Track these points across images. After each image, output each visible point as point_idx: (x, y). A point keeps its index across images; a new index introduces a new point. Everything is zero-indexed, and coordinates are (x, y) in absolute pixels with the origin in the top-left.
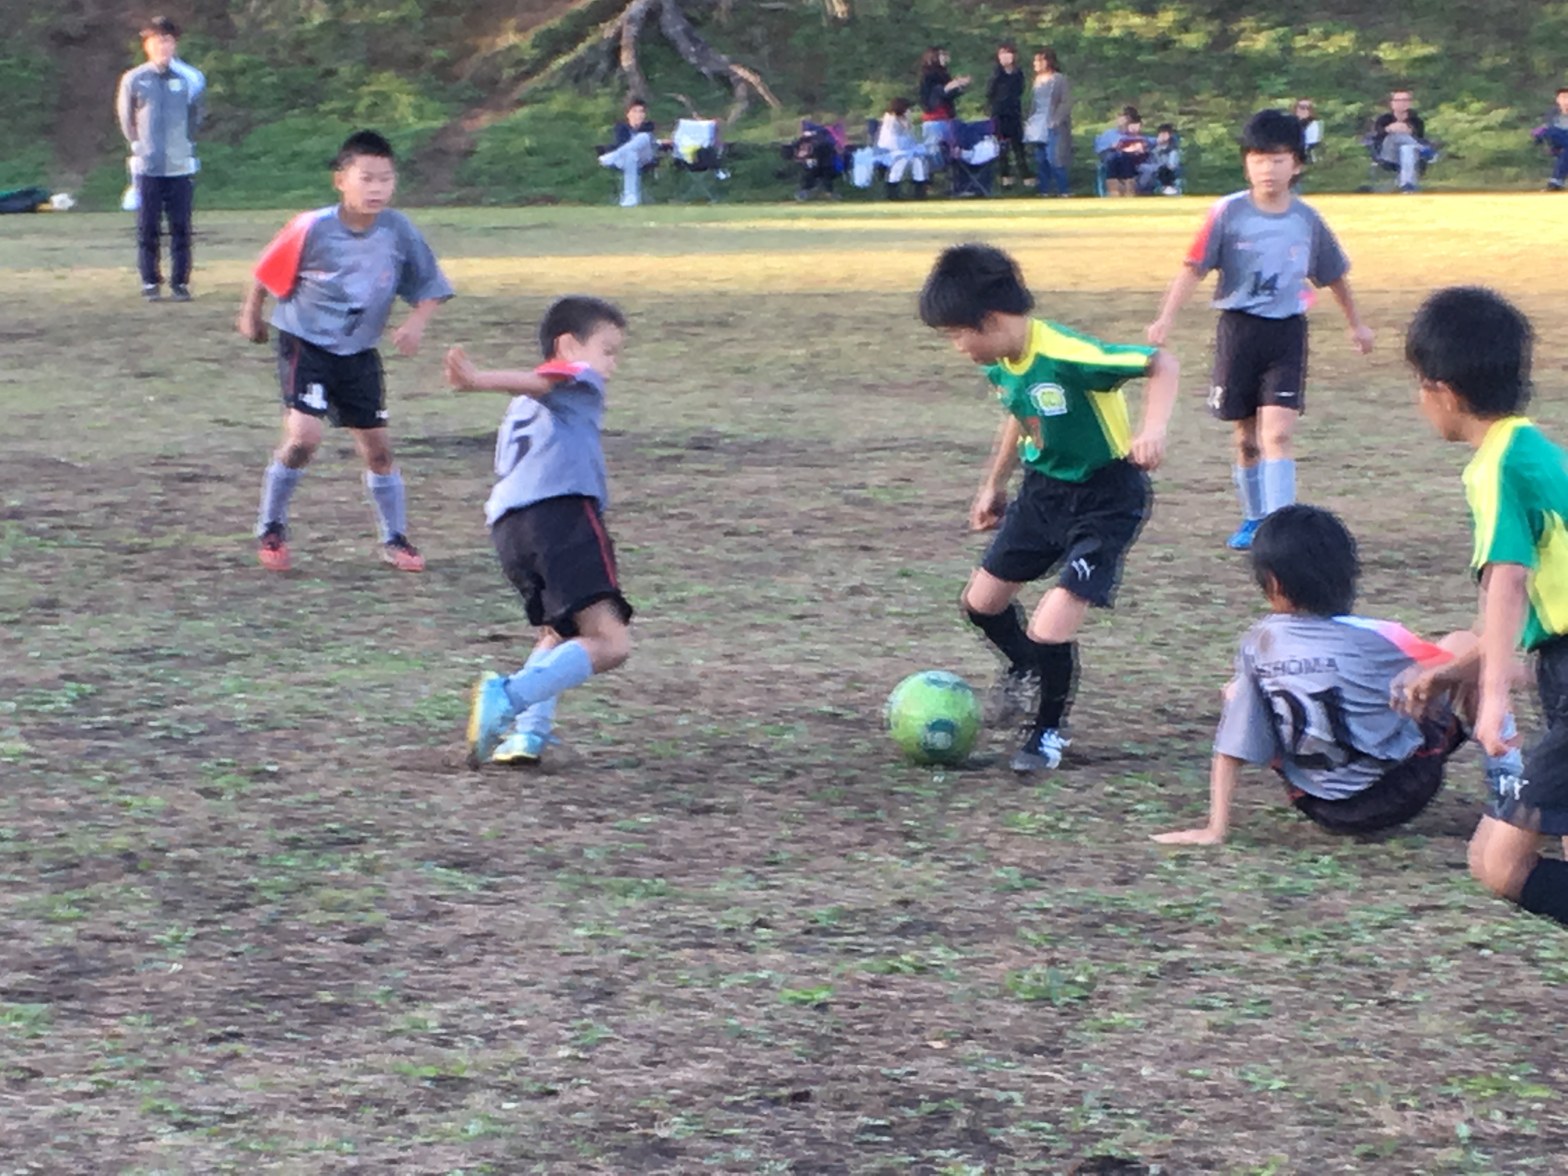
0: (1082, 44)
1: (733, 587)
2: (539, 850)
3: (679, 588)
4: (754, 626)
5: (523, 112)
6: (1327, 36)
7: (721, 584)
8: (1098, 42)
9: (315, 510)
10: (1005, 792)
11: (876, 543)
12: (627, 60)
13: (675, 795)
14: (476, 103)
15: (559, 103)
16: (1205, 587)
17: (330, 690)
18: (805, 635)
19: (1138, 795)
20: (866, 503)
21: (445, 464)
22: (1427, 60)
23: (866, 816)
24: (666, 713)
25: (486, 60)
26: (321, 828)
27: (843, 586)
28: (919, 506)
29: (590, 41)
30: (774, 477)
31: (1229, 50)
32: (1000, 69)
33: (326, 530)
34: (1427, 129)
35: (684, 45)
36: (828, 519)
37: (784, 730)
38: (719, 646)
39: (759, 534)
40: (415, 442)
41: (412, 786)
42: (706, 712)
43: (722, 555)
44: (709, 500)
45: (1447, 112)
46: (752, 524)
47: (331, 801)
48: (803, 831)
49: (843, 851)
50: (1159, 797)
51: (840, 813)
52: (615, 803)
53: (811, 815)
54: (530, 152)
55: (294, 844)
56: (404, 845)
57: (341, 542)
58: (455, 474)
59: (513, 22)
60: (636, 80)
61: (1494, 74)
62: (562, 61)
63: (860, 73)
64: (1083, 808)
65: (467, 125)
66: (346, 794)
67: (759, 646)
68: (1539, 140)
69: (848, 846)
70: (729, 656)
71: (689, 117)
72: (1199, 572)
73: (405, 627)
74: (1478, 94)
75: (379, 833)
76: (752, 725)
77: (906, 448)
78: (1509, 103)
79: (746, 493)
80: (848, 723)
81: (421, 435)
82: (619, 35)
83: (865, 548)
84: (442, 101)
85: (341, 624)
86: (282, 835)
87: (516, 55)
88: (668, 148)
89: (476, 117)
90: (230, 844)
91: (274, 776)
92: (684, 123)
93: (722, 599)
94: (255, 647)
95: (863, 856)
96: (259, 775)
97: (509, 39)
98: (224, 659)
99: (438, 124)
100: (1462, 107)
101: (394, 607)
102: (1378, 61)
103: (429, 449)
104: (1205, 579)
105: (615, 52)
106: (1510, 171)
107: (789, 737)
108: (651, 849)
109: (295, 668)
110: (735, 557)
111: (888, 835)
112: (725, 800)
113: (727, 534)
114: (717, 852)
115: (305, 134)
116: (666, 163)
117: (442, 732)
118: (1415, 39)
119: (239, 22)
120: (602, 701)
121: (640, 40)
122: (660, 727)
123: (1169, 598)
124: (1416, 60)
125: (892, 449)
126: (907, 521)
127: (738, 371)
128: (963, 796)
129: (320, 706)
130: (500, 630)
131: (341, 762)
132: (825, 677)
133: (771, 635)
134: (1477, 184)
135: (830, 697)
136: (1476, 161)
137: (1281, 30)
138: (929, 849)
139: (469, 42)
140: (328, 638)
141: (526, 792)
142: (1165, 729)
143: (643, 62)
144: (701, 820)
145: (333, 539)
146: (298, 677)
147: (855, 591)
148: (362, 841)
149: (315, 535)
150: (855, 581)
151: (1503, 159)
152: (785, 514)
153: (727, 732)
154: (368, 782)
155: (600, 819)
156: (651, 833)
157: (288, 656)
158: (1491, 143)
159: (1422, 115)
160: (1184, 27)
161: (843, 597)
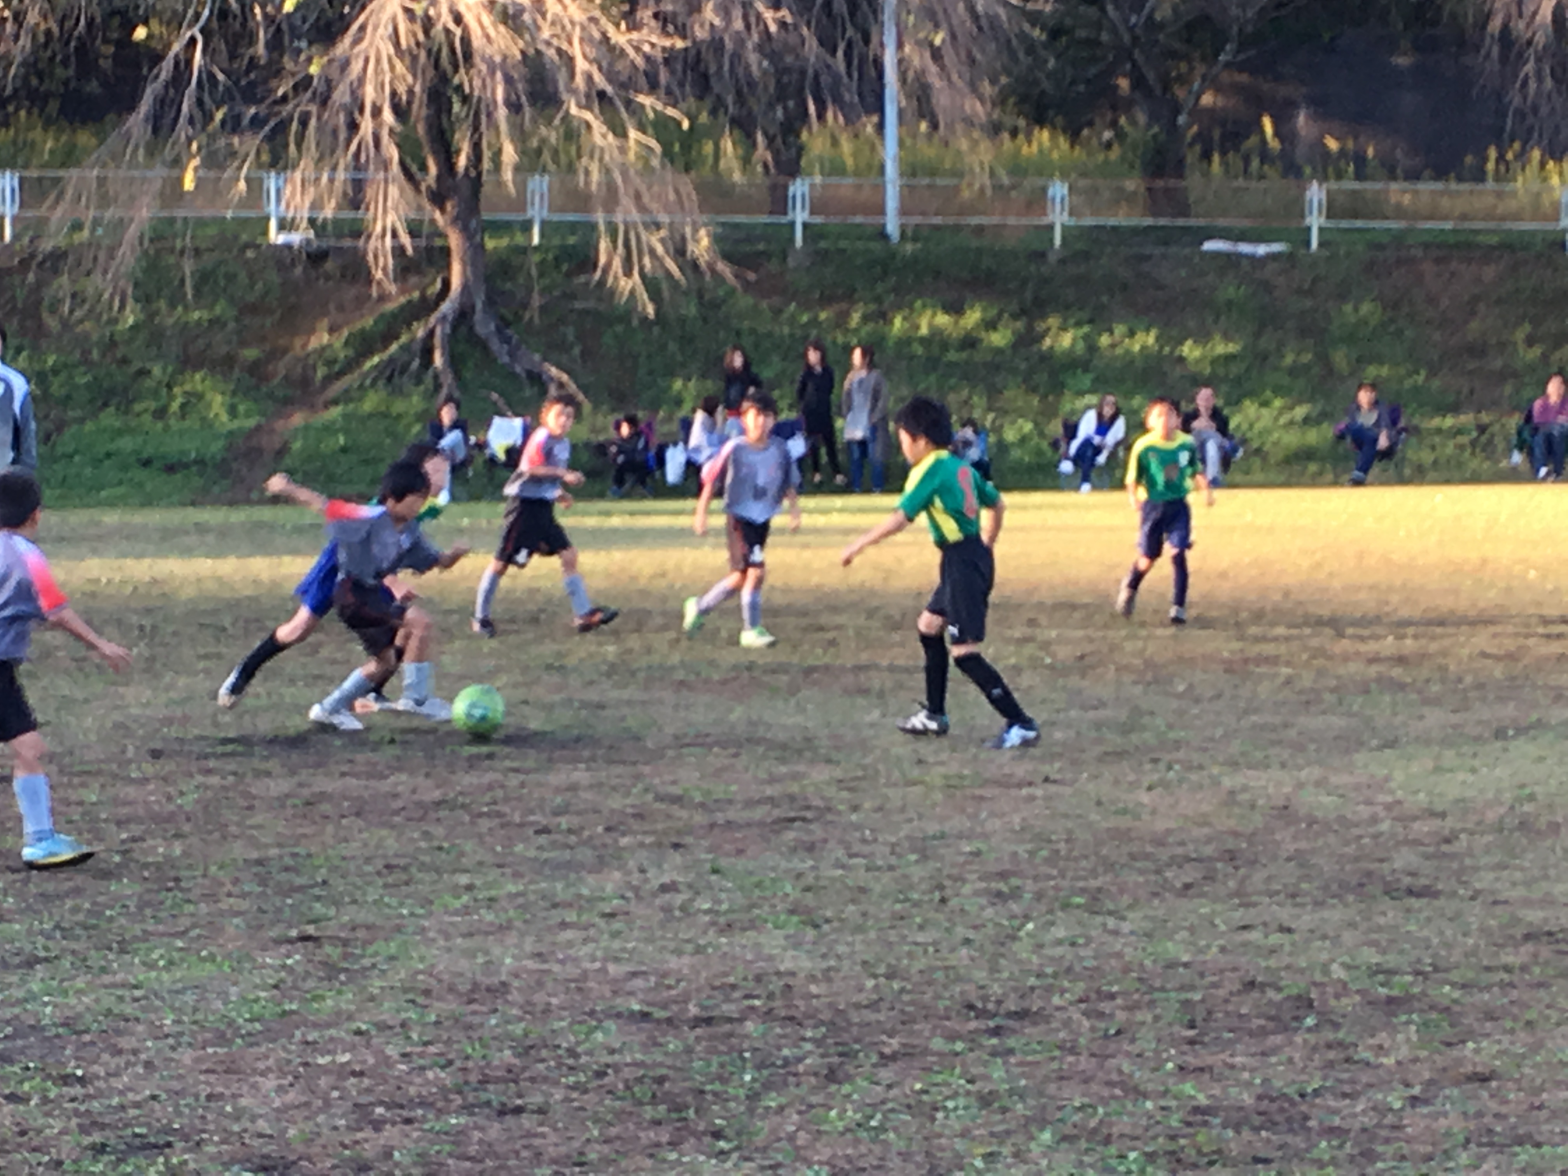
0: (891, 343)
1: (543, 885)
2: (347, 1152)
3: (489, 886)
4: (564, 925)
5: (335, 412)
6: (1132, 334)
7: (531, 882)
8: (905, 341)
9: (125, 811)
10: (814, 1090)
11: (688, 840)
12: (438, 360)
13: (484, 1096)
14: (287, 403)
15: (370, 403)
16: (1015, 881)
17: (138, 993)
18: (616, 935)
19: (946, 1091)
20: (677, 800)
21: (256, 763)
22: (1229, 358)
23: (674, 1115)
24: (474, 1013)
25: (298, 359)
26: (129, 1132)
27: (655, 884)
28: (730, 802)
29: (404, 339)
30: (587, 775)
31: (1035, 348)
32: (809, 368)
33: (136, 830)
34: (1232, 425)
35: (495, 345)
36: (639, 816)
37: (592, 1030)
38: (529, 945)
39: (570, 831)
40: (226, 741)
41: (220, 1089)
42: (515, 1011)
43: (532, 853)
44: (520, 799)
45: (1250, 408)
46: (564, 822)
47: (137, 1105)
48: (613, 1131)
49: (653, 1151)
50: (968, 1093)
51: (649, 1112)
52: (423, 1104)
53: (620, 1115)
54: (344, 450)
55: (100, 1149)
56: (211, 1149)
57: (150, 842)
58: (268, 774)
59: (325, 323)
60: (448, 380)
61: (1293, 371)
62: (376, 359)
63: (671, 373)
64: (890, 1105)
65: (279, 425)
66: (154, 1097)
67: (570, 944)
68: (1341, 437)
69: (658, 1145)
70: (539, 955)
71: (502, 415)
72: (1007, 866)
73: (214, 928)
74: (1278, 391)
75: (186, 1138)
76: (563, 1024)
77: (717, 743)
78: (1311, 400)
79: (558, 790)
80: (658, 1021)
81: (232, 734)
82: (431, 334)
83: (676, 846)
84: (255, 400)
85: (150, 926)
86: (87, 1140)
87: (328, 354)
88: (482, 446)
89: (290, 415)
90: (35, 1150)
91: (81, 1081)
92: (497, 421)
93: (532, 897)
94: (63, 950)
95: (673, 1156)
96: (66, 1080)
97: (321, 338)
98: (31, 963)
99: (251, 423)
100: (1265, 404)
101: (203, 908)
102: (1181, 360)
103: (240, 749)
104: (1014, 874)
105: (427, 352)
106: (1313, 467)
107: (599, 1036)
108: (458, 1151)
109: (104, 970)
110: (545, 855)
111: (698, 1136)
112: (535, 1099)
113: (538, 832)
114: (525, 1154)
115: (119, 433)
116: (479, 460)
117: (249, 1034)
118: (1217, 337)
119: (52, 323)
120: (413, 1001)
121: (451, 340)
122: (470, 1027)
123: (977, 893)
124: (1219, 357)
125: (701, 745)
126: (720, 818)
127: (549, 667)
128: (774, 1094)
129: (129, 1009)
130: (311, 930)
131: (148, 1065)
132: (634, 974)
133: (582, 934)
134: (1282, 478)
135: (641, 996)
136: (1280, 456)
137: (1086, 329)
138: (738, 1148)
139: (282, 342)
140: (136, 938)
141: (335, 1094)
142: (973, 1025)
143: (454, 361)
144: (510, 1120)
145: (142, 839)
146: (107, 979)
147: (665, 888)
148: (169, 1145)
149: (124, 836)
150: (666, 879)
151: (1305, 455)
152: (597, 811)
153: (537, 1031)
154: (176, 1085)
155: (408, 1121)
156: (460, 1134)
157: (95, 959)
158: (1292, 439)
159: (1226, 412)
160: (991, 325)
161: (654, 895)
